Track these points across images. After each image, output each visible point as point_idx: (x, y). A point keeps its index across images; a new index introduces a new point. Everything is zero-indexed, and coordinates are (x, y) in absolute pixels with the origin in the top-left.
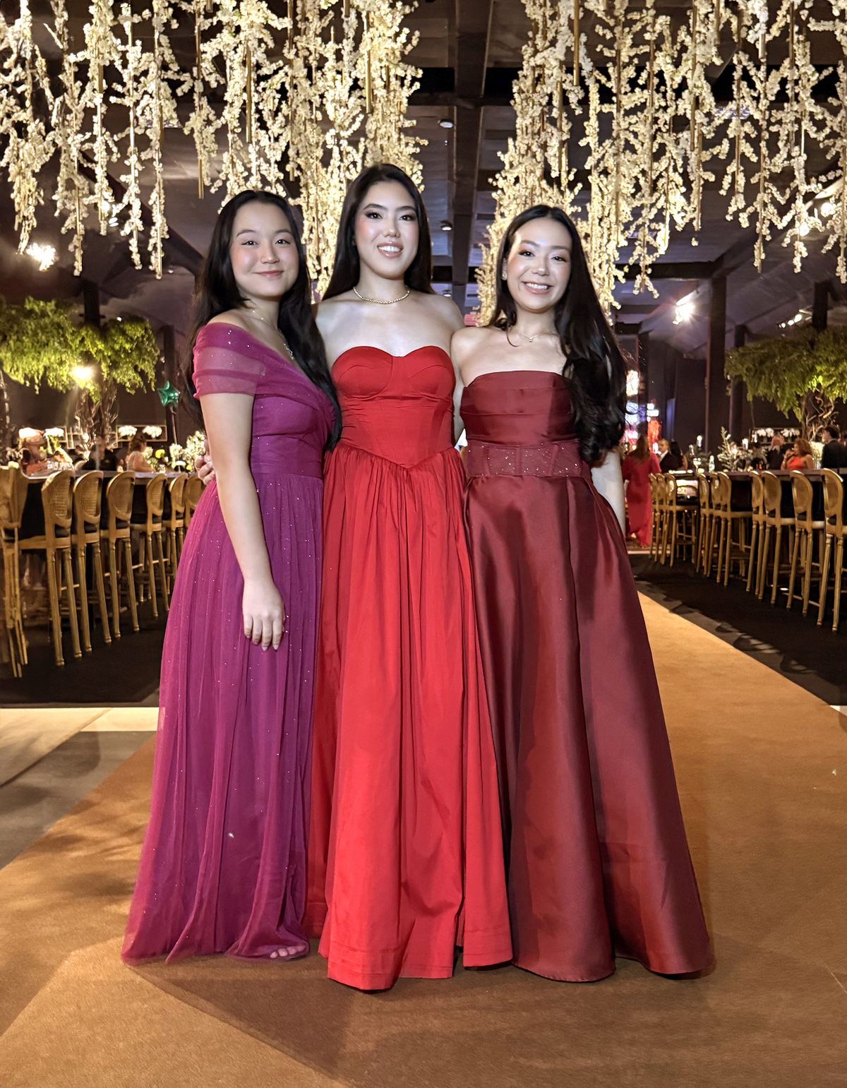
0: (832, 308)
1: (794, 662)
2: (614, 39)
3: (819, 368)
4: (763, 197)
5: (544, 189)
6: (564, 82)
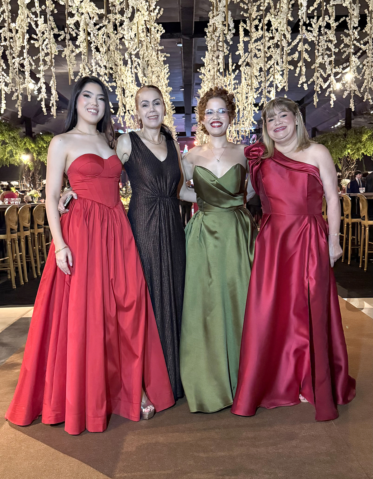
0: (353, 119)
2: (248, 9)
3: (348, 146)
4: (317, 74)
6: (224, 30)
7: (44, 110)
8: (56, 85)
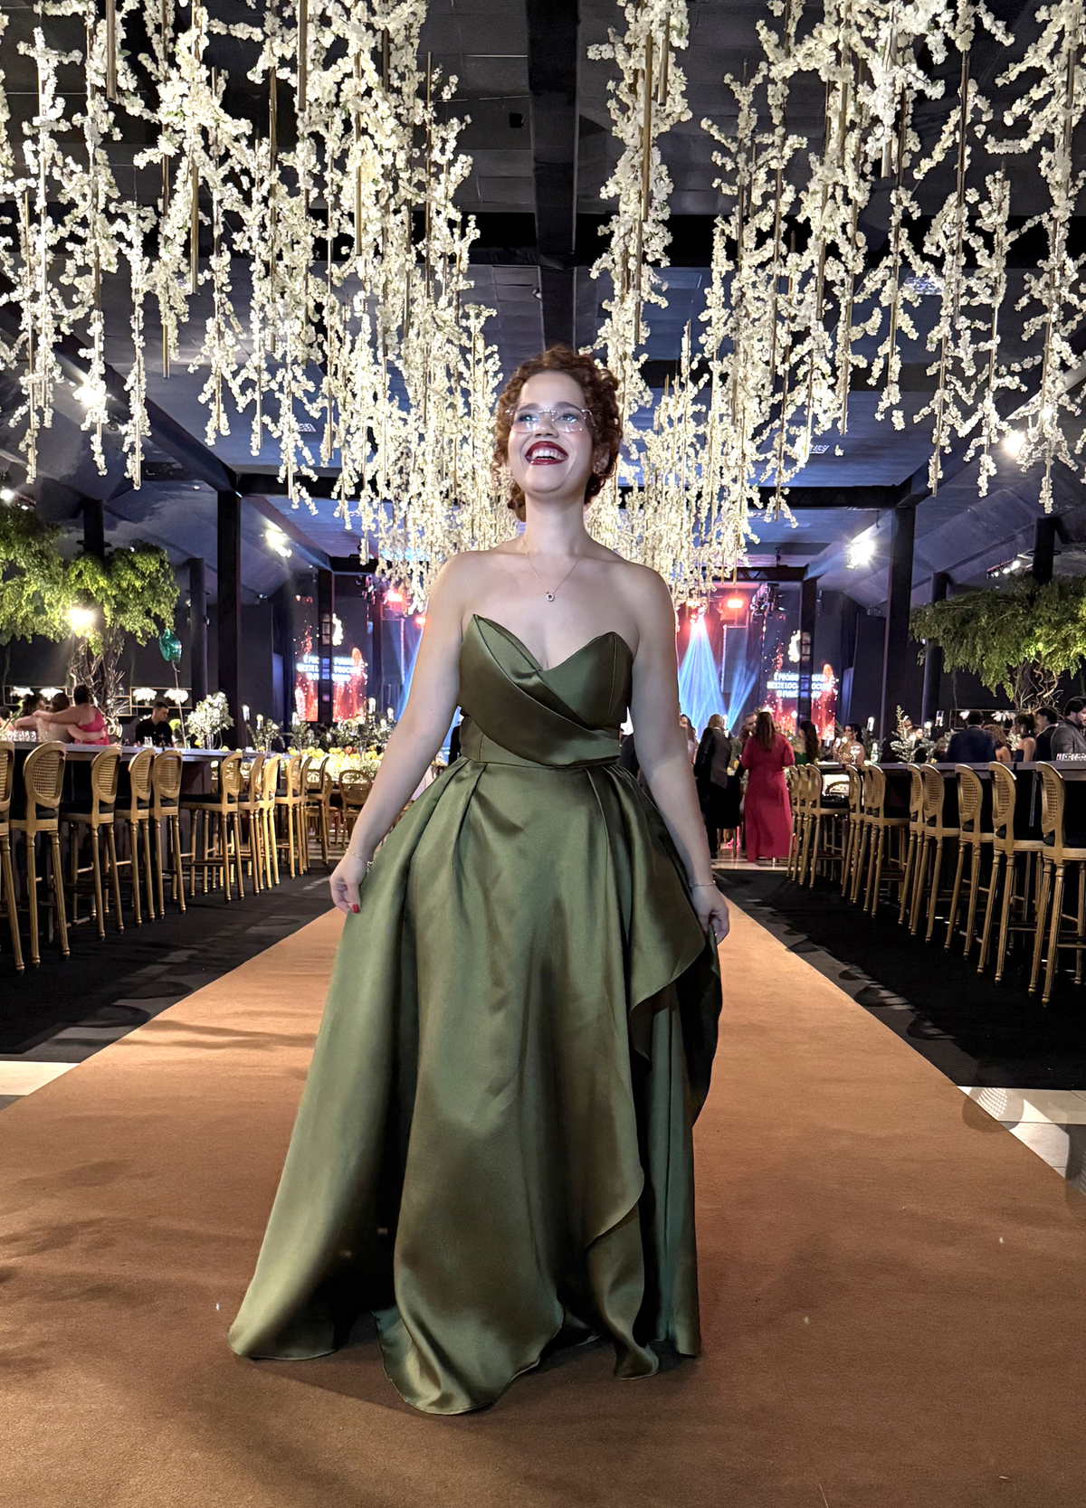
0: (1060, 553)
1: (927, 1023)
2: (736, 171)
3: (1038, 631)
4: (943, 394)
7: (100, 460)
8: (144, 387)
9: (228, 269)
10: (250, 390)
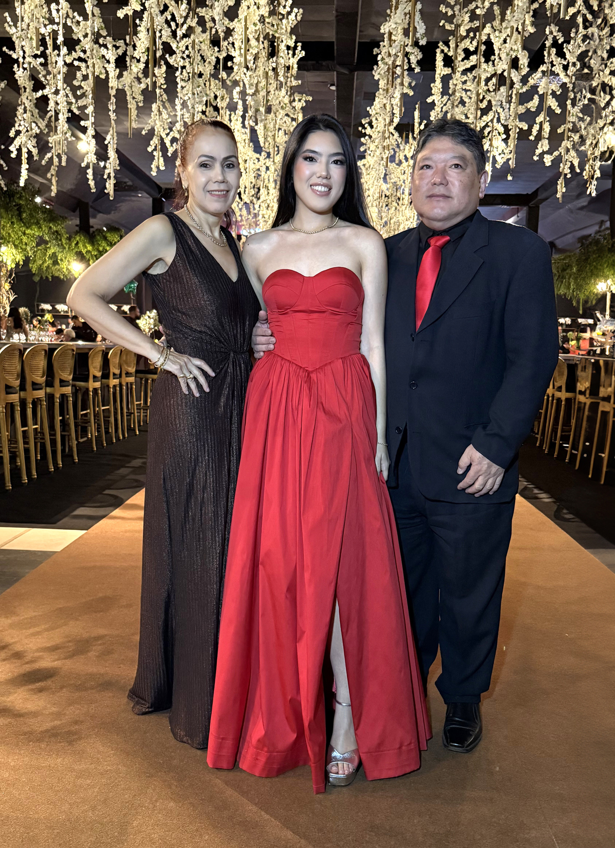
1: (565, 511)
2: (454, 16)
4: (566, 144)
5: (392, 133)
6: (407, 46)
7: (92, 183)
8: (116, 142)
9: (164, 76)
10: (175, 143)
